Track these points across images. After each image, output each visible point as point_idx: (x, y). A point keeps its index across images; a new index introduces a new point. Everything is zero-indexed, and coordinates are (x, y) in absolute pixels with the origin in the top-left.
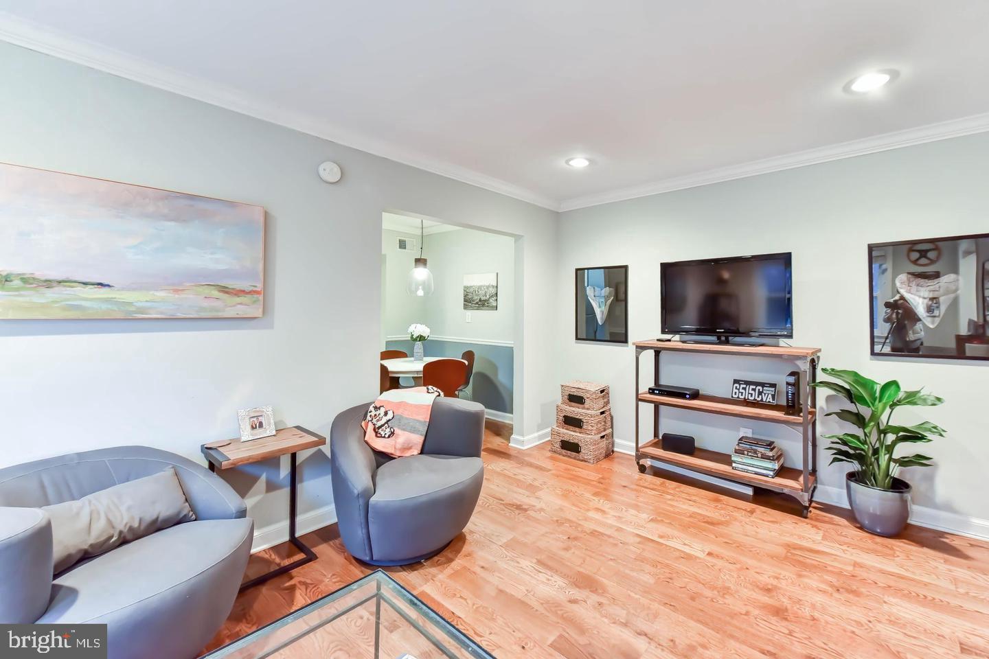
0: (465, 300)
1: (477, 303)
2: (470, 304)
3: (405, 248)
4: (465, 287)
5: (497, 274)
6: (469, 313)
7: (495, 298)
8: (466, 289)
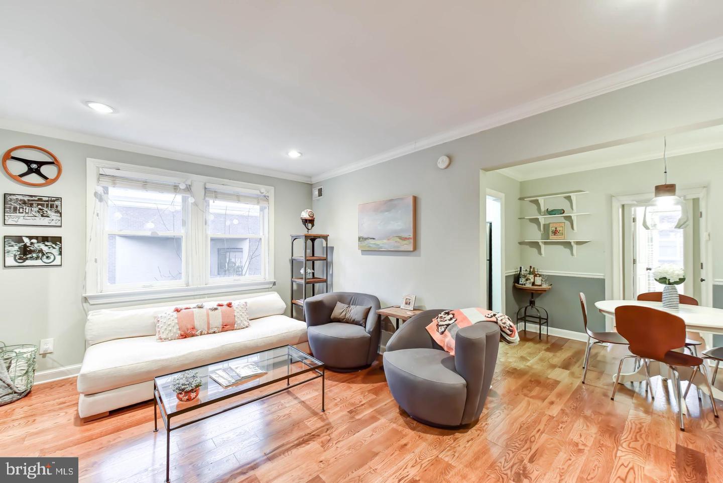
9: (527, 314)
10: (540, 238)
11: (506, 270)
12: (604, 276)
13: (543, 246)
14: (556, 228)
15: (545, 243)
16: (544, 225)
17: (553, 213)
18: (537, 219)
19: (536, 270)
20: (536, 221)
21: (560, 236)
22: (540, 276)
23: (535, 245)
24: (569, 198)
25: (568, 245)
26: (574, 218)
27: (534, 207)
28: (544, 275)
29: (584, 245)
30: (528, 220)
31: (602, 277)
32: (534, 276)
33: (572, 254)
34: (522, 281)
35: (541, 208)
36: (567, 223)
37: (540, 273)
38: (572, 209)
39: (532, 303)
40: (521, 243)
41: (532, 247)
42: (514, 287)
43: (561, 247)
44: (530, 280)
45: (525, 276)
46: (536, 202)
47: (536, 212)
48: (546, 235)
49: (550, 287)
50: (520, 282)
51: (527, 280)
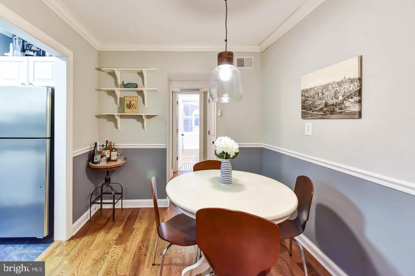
0: (303, 108)
1: (321, 110)
2: (311, 112)
3: (243, 66)
4: (303, 91)
5: (361, 58)
6: (309, 123)
7: (357, 98)
8: (304, 92)
9: (104, 192)
10: (117, 111)
11: (73, 150)
12: (166, 146)
13: (119, 120)
14: (130, 102)
15: (122, 117)
16: (121, 98)
17: (128, 86)
18: (114, 92)
19: (112, 145)
20: (112, 93)
21: (133, 110)
22: (116, 150)
23: (111, 118)
24: (141, 74)
25: (139, 118)
26: (145, 93)
27: (112, 79)
28: (119, 149)
29: (154, 118)
30: (106, 93)
31: (164, 147)
32: (110, 151)
33: (143, 127)
34: (97, 158)
35: (118, 81)
36: (140, 98)
37: (115, 147)
38: (144, 85)
39: (108, 181)
40: (98, 117)
41: (109, 120)
42: (88, 166)
43: (134, 121)
44: (106, 156)
45: (100, 153)
46: (113, 74)
47: (114, 84)
48: (121, 109)
49: (125, 161)
50: (95, 160)
51: (102, 157)
